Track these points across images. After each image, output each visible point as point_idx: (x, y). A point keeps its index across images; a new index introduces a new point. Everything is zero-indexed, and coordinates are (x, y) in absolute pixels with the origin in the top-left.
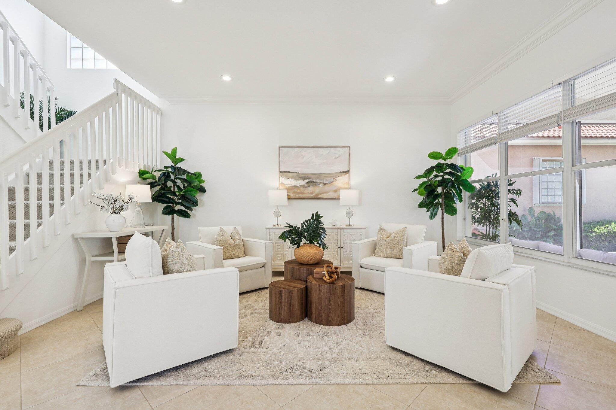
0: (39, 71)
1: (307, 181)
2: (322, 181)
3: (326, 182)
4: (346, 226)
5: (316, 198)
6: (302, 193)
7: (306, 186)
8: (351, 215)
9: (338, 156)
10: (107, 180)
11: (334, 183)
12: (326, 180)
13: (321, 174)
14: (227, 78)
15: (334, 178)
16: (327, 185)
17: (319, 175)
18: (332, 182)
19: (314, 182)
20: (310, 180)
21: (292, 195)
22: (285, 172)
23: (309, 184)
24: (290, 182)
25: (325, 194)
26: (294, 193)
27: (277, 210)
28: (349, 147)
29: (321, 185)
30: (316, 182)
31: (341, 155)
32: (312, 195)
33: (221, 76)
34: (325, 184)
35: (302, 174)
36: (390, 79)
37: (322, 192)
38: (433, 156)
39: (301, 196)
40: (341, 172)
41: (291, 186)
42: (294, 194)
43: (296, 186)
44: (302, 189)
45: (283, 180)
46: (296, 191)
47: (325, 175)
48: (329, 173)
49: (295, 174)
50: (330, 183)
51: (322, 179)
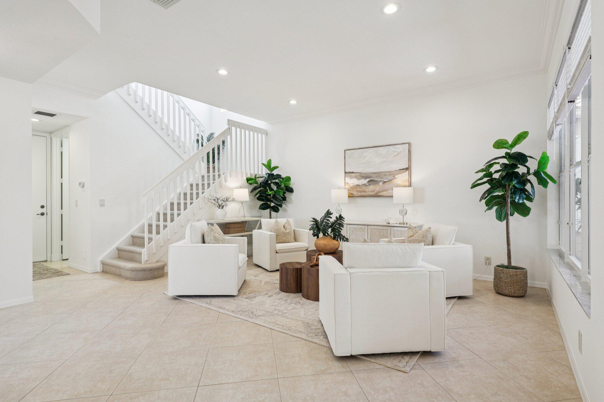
0: (196, 121)
1: (368, 180)
2: (382, 179)
3: (386, 180)
4: (400, 224)
5: (377, 196)
6: (364, 191)
7: (367, 184)
8: (404, 212)
9: (397, 153)
10: (221, 186)
11: (393, 181)
12: (386, 179)
13: (381, 172)
14: (293, 102)
15: (394, 176)
16: (386, 183)
17: (379, 174)
18: (391, 180)
19: (374, 181)
20: (371, 179)
21: (355, 193)
22: (350, 172)
23: (370, 183)
24: (353, 182)
25: (384, 192)
26: (357, 191)
27: (338, 207)
28: (409, 144)
29: (381, 184)
30: (376, 181)
31: (400, 152)
32: (372, 193)
33: (289, 101)
34: (385, 182)
35: (364, 174)
36: (431, 69)
37: (382, 190)
38: (499, 145)
39: (363, 194)
40: (400, 170)
41: (354, 185)
42: (357, 193)
43: (358, 185)
44: (364, 188)
45: (348, 180)
46: (358, 189)
47: (385, 174)
48: (388, 171)
49: (358, 174)
50: (390, 181)
51: (382, 178)
